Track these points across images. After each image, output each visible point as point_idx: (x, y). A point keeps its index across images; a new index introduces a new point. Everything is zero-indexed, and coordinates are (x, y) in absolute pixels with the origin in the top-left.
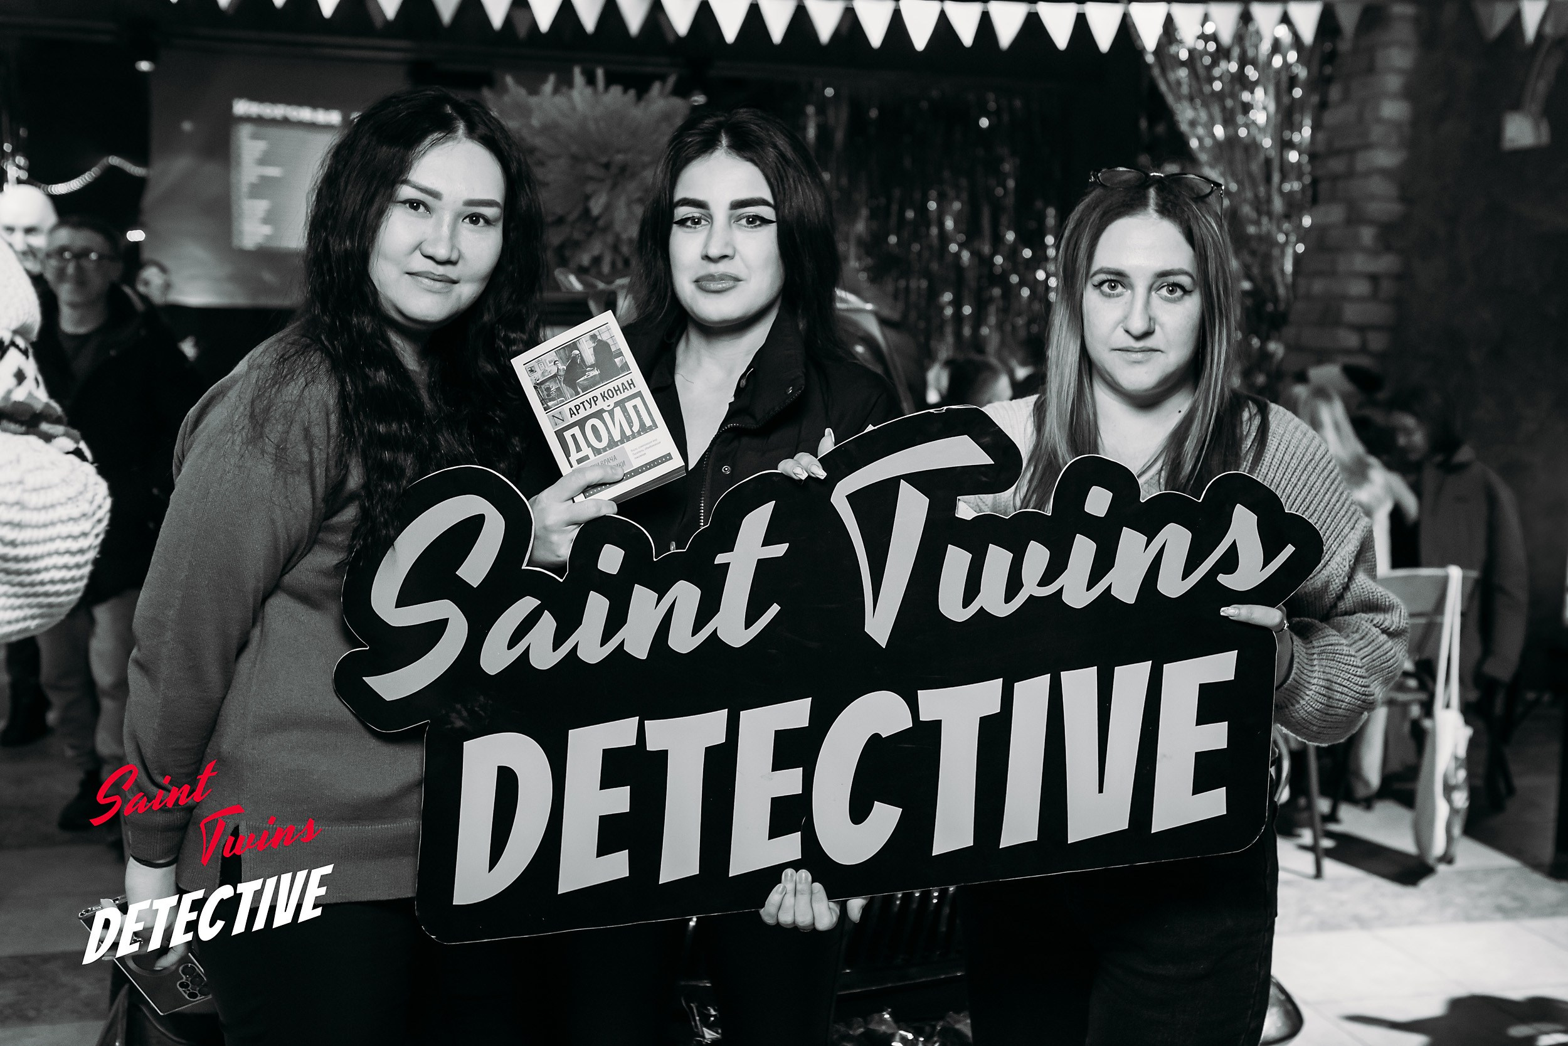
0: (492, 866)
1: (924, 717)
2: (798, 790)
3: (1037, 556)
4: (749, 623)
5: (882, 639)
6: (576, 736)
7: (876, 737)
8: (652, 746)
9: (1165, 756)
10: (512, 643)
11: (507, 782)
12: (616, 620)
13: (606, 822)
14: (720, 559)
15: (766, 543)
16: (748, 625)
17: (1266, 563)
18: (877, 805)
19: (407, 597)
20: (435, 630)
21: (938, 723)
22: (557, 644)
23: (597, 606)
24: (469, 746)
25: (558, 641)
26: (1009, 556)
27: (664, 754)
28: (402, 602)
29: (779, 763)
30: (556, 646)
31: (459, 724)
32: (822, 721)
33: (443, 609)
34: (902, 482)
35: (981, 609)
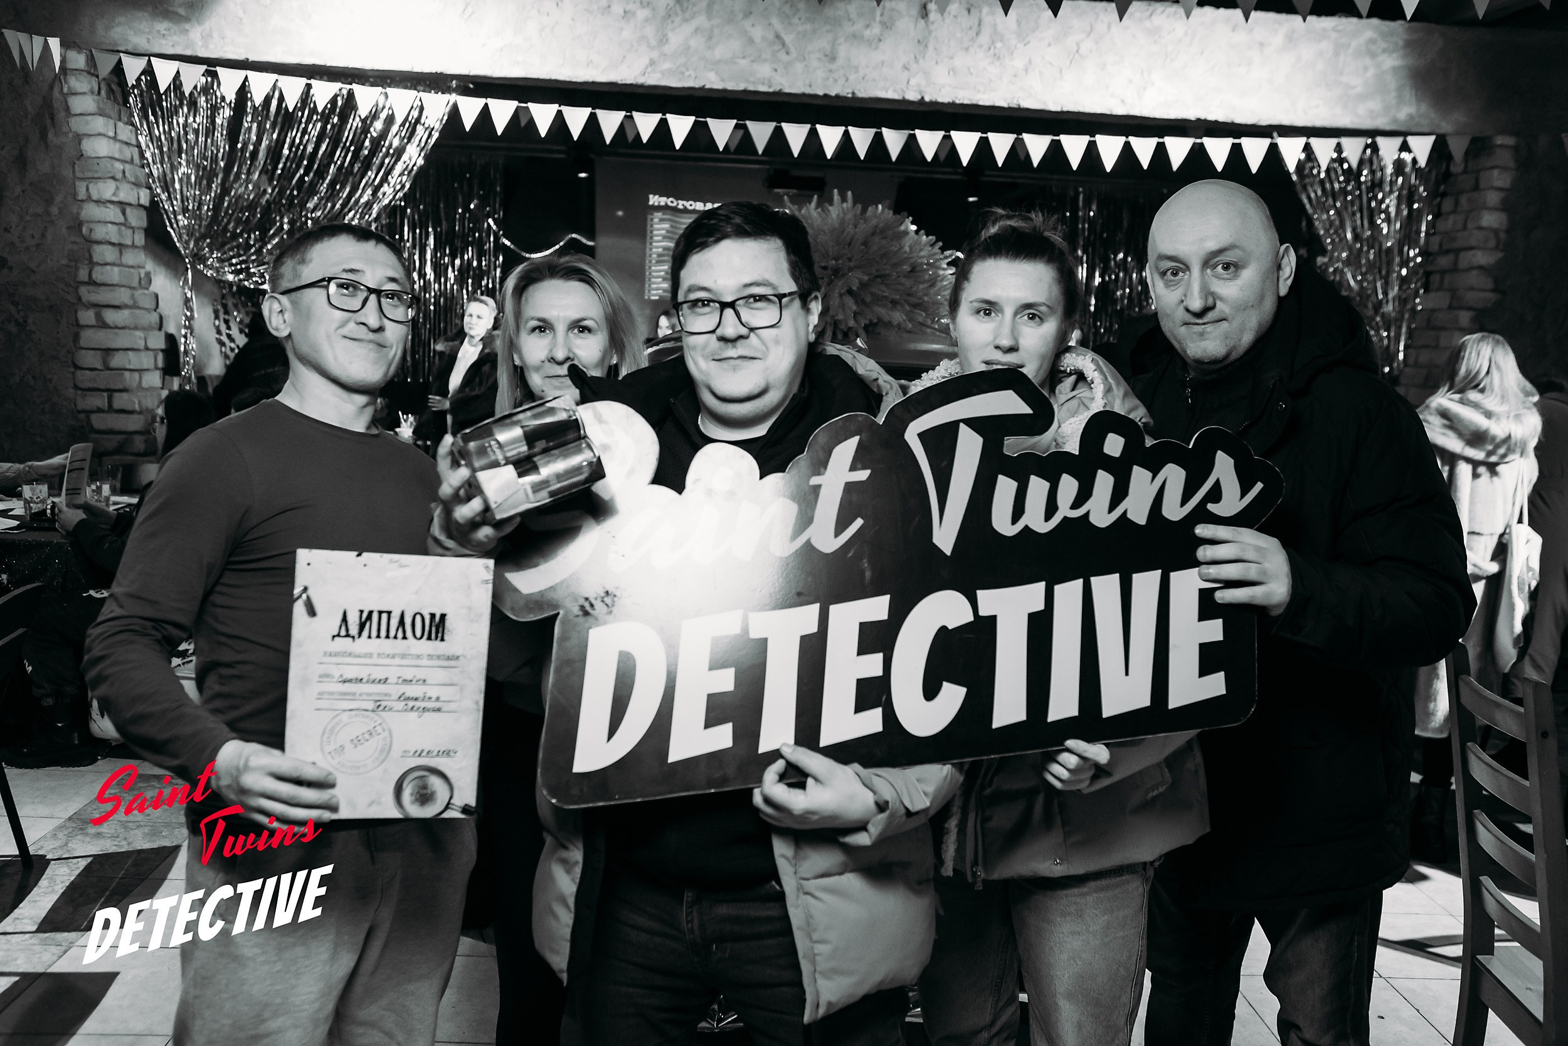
0: (610, 738)
1: (982, 612)
2: (878, 672)
3: (1068, 486)
4: (838, 533)
5: (947, 549)
6: (688, 626)
7: (944, 628)
8: (754, 634)
9: (1175, 646)
11: (626, 664)
13: (714, 700)
14: (815, 481)
15: (853, 468)
17: (1242, 496)
18: (945, 684)
21: (994, 618)
24: (593, 633)
26: (1047, 485)
27: (764, 641)
29: (864, 649)
32: (899, 613)
34: (961, 425)
35: (1026, 526)
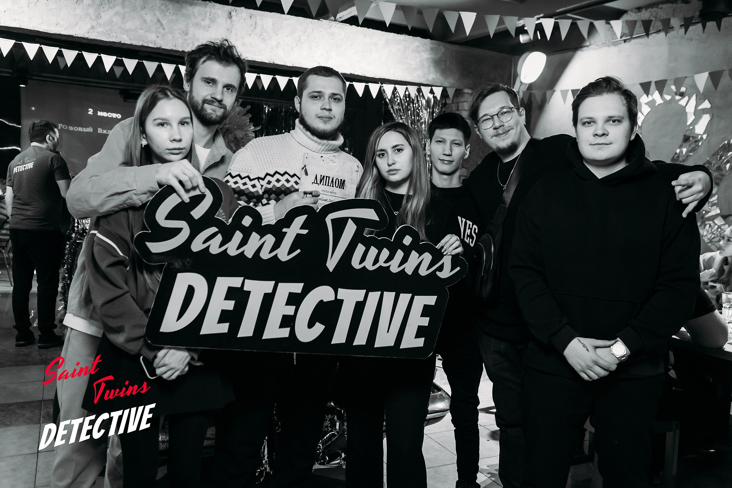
0: (178, 320)
1: (339, 297)
2: (292, 313)
3: (385, 253)
4: (289, 253)
5: (331, 269)
6: (219, 280)
7: (322, 301)
8: (246, 289)
9: (409, 325)
10: (204, 242)
11: (191, 291)
12: (244, 242)
13: (224, 312)
14: (284, 230)
15: (301, 228)
16: (289, 254)
18: (317, 323)
19: (169, 217)
20: (178, 231)
21: (343, 301)
22: (221, 246)
23: (238, 236)
24: (179, 275)
25: (221, 245)
26: (377, 251)
27: (249, 292)
29: (288, 303)
30: (220, 246)
31: (178, 267)
32: (306, 291)
33: (182, 224)
34: (350, 219)
35: (365, 266)
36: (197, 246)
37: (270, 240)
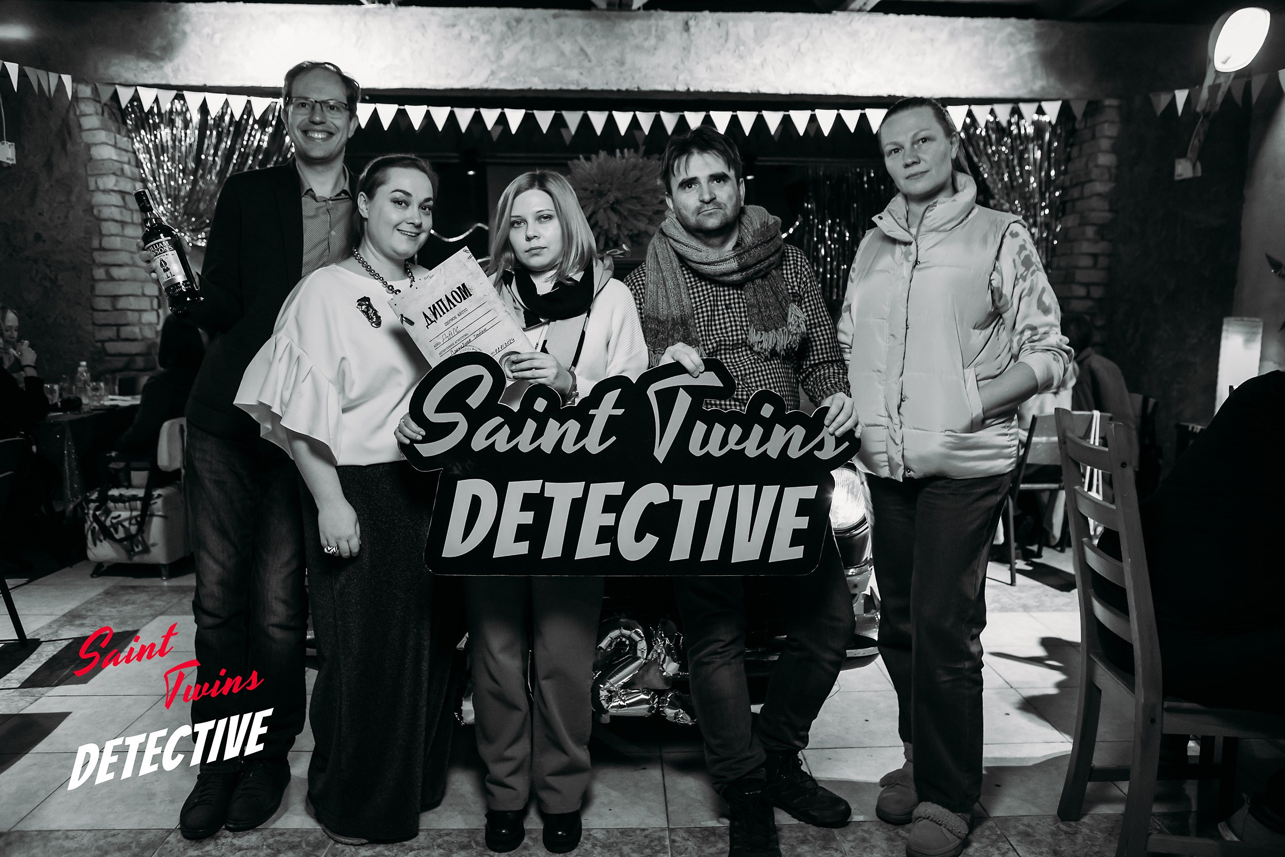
0: (463, 541)
1: (675, 497)
2: (612, 523)
3: (736, 431)
4: (601, 444)
5: (661, 460)
7: (652, 504)
9: (779, 529)
10: (487, 438)
12: (538, 434)
17: (836, 449)
18: (647, 534)
19: (440, 409)
20: (453, 426)
21: (681, 501)
23: (531, 426)
25: (510, 439)
26: (724, 430)
28: (439, 410)
30: (509, 441)
31: (456, 472)
32: (628, 493)
33: (457, 417)
34: (681, 389)
35: (708, 452)
36: (479, 443)
37: (573, 426)
